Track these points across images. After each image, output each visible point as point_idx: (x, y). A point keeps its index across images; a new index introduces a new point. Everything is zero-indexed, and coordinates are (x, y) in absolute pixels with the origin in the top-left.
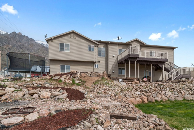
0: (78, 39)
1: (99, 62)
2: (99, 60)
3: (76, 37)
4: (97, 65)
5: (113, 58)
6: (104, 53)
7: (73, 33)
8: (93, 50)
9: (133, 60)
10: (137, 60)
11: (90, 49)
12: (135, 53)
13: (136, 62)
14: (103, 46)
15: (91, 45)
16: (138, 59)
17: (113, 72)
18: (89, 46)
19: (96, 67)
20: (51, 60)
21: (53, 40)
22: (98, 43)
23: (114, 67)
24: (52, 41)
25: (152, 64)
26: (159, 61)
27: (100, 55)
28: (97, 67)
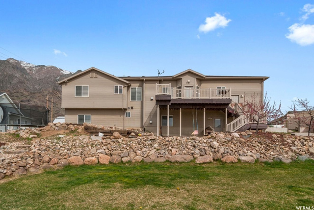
0: (100, 77)
1: (132, 108)
2: (132, 106)
3: (98, 76)
4: (129, 113)
5: (152, 102)
6: (140, 95)
7: (93, 70)
8: (121, 92)
9: (163, 104)
10: (170, 104)
11: (116, 92)
12: (165, 94)
13: (168, 106)
14: (138, 84)
15: (119, 85)
16: (171, 102)
17: (151, 122)
18: (115, 87)
19: (127, 116)
20: (67, 109)
21: (67, 82)
22: (128, 82)
23: (152, 115)
24: (66, 84)
25: (204, 109)
26: (214, 102)
27: (133, 98)
28: (129, 116)
